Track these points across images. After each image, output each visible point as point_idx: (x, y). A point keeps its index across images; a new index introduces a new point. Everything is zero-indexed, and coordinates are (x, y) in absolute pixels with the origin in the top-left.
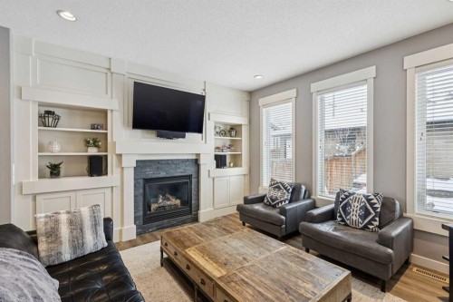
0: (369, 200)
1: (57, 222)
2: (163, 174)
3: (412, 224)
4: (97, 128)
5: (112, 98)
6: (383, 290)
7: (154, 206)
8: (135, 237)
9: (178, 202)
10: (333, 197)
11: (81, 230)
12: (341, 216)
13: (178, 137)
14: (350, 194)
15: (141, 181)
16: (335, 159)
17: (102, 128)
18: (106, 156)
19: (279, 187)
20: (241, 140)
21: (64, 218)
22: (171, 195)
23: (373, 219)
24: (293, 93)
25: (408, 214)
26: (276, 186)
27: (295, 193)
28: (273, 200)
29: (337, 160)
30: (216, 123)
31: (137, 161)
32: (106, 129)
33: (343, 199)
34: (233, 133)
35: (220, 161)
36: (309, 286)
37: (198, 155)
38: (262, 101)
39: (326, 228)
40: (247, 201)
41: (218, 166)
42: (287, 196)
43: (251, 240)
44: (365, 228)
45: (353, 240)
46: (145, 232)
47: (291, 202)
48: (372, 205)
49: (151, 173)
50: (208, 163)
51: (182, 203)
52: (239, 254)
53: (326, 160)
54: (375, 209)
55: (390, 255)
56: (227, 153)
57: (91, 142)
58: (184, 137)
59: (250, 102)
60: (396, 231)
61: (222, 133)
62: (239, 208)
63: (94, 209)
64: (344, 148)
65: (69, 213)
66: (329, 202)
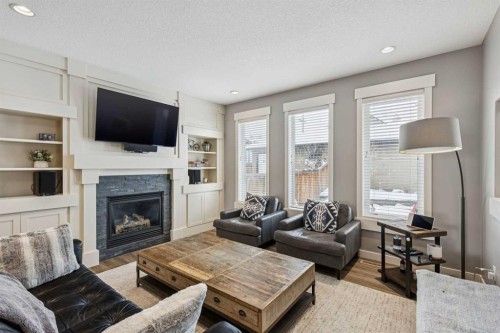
0: (329, 208)
1: (18, 245)
2: (130, 192)
3: (360, 225)
4: (47, 139)
5: (69, 104)
6: (339, 279)
7: (119, 228)
8: (98, 263)
9: (147, 221)
10: (302, 208)
11: (49, 253)
12: (308, 223)
13: (148, 151)
14: (316, 204)
15: (105, 200)
16: (304, 173)
17: (54, 139)
18: (61, 172)
19: (254, 201)
20: (216, 155)
21: (25, 241)
22: (139, 214)
23: (333, 223)
24: (267, 110)
25: (358, 218)
26: (252, 200)
27: (269, 205)
28: (249, 214)
29: (306, 175)
30: (189, 136)
31: (100, 178)
32: (61, 140)
33: (310, 208)
34: (208, 147)
35: (194, 177)
36: (284, 277)
37: (171, 170)
38: (237, 116)
39: (296, 234)
40: (223, 216)
41: (191, 182)
42: (263, 209)
43: (232, 249)
44: (327, 231)
45: (317, 241)
46: (109, 257)
47: (265, 214)
48: (332, 211)
49: (116, 191)
50: (181, 179)
51: (153, 223)
52: (223, 261)
53: (296, 175)
54: (333, 215)
55: (343, 249)
56: (201, 168)
57: (40, 154)
58: (155, 150)
59: (225, 116)
60: (348, 230)
61: (195, 147)
62: (216, 223)
63: (62, 229)
64: (312, 163)
65: (31, 235)
66: (299, 212)
